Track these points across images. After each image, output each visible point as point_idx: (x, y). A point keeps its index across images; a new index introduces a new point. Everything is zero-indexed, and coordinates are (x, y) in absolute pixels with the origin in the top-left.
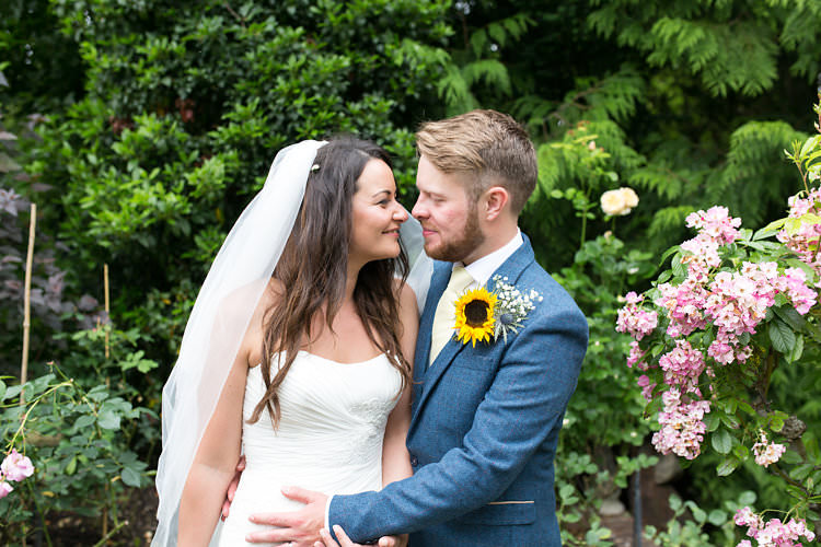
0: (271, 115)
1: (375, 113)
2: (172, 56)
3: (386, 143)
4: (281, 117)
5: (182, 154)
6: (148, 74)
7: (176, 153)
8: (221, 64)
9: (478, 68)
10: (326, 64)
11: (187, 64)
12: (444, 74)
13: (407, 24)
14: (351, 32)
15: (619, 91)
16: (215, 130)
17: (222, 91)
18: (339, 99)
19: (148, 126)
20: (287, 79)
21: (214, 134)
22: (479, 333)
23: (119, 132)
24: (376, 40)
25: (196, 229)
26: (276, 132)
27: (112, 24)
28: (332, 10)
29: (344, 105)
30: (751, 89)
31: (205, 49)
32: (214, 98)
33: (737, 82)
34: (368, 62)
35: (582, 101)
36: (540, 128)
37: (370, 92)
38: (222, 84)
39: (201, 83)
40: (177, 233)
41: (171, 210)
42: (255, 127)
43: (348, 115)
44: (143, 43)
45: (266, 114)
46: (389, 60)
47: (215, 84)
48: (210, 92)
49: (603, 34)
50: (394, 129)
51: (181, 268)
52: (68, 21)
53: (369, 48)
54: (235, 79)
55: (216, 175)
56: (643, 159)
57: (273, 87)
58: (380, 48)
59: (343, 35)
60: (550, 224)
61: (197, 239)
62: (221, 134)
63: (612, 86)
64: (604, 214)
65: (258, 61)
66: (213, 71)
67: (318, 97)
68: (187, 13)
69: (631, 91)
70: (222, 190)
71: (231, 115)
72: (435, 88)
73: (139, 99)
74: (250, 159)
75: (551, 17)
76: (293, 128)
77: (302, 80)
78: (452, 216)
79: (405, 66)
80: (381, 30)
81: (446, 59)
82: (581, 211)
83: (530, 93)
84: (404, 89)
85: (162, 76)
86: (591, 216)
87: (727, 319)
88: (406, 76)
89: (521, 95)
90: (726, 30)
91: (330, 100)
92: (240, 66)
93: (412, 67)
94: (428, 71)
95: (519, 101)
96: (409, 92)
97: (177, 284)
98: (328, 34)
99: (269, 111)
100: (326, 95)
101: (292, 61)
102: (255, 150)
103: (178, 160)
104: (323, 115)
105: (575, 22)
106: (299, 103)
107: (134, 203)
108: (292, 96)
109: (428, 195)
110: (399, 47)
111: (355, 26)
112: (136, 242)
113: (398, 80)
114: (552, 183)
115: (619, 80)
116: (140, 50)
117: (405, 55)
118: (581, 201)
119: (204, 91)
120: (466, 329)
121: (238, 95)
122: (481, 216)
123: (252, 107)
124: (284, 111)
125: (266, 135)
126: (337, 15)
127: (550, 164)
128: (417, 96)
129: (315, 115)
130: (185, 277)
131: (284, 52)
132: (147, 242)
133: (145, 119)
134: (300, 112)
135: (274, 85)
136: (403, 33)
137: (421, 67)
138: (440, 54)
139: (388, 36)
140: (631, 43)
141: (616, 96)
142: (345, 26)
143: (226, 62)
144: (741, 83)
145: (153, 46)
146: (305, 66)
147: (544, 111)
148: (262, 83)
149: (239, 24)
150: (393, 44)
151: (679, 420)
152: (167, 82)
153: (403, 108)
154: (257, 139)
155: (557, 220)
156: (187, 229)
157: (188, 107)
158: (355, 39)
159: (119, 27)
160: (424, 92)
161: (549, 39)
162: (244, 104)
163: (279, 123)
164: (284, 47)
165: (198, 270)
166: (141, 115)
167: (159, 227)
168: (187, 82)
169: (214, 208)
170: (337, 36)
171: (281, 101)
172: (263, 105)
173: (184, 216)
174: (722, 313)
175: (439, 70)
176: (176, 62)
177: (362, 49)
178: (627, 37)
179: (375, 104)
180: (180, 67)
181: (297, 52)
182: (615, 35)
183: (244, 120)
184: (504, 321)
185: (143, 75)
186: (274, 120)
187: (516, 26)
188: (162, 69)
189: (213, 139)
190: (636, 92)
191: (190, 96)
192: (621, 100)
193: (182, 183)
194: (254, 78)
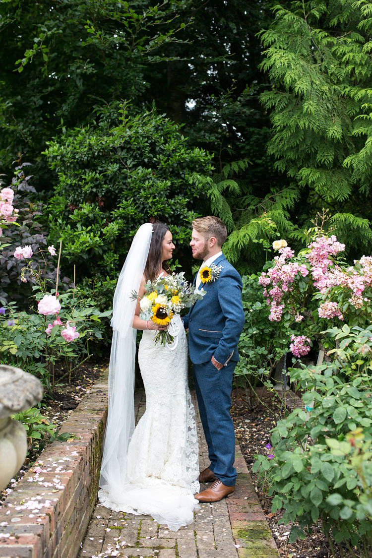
0: (137, 205)
1: (180, 204)
2: (97, 179)
3: (185, 217)
4: (142, 206)
5: (100, 220)
6: (86, 187)
7: (97, 220)
8: (117, 183)
9: (225, 183)
10: (161, 184)
11: (103, 183)
12: (210, 188)
13: (195, 165)
14: (171, 170)
15: (288, 196)
16: (113, 210)
17: (117, 194)
18: (166, 199)
19: (86, 208)
20: (145, 190)
21: (113, 212)
22: (207, 280)
23: (73, 210)
24: (181, 173)
25: (105, 252)
26: (139, 212)
27: (72, 166)
28: (162, 160)
29: (167, 201)
30: (341, 198)
31: (110, 177)
32: (113, 197)
33: (335, 195)
34: (178, 182)
35: (272, 199)
36: (253, 210)
37: (178, 195)
38: (117, 192)
39: (108, 191)
40: (97, 253)
41: (95, 244)
42: (131, 210)
43: (169, 205)
44: (85, 173)
45: (135, 204)
46: (187, 181)
47: (114, 191)
48: (112, 194)
49: (281, 171)
50: (188, 211)
51: (96, 268)
52: (53, 164)
53: (178, 176)
54: (122, 190)
55: (115, 229)
56: (296, 226)
57: (139, 194)
58: (183, 176)
59: (167, 170)
60: (255, 253)
61: (104, 256)
62: (115, 213)
63: (285, 193)
64: (274, 250)
65: (133, 183)
66: (113, 186)
67: (157, 198)
68: (104, 162)
69: (293, 196)
70: (117, 236)
71: (121, 205)
72: (206, 194)
73: (81, 196)
74: (127, 223)
75: (259, 161)
76: (147, 211)
77: (151, 191)
78: (200, 245)
79: (194, 184)
80: (183, 168)
81: (211, 181)
82: (266, 248)
83: (250, 194)
84: (193, 194)
85: (92, 188)
86: (270, 250)
87: (284, 278)
88: (194, 188)
89: (246, 194)
90: (331, 173)
91: (162, 199)
92: (124, 184)
93: (197, 184)
94: (203, 186)
95: (245, 197)
96: (195, 195)
97: (94, 275)
98: (161, 170)
99: (137, 203)
100: (160, 198)
101: (147, 182)
102: (130, 219)
103: (98, 223)
104: (159, 206)
105: (269, 164)
106: (150, 201)
107: (81, 240)
108: (147, 198)
109: (194, 239)
110: (191, 176)
111: (172, 167)
112: (81, 256)
113: (190, 190)
114: (255, 236)
115: (288, 190)
116: (84, 177)
117: (193, 179)
118: (266, 244)
119: (109, 194)
120: (204, 279)
121: (124, 196)
122: (209, 246)
123: (130, 202)
124: (143, 204)
125: (135, 213)
126: (165, 162)
127: (254, 228)
128: (198, 197)
129: (155, 205)
130: (98, 272)
131: (143, 179)
132: (85, 257)
133: (84, 205)
134: (150, 205)
135: (139, 193)
136: (192, 170)
137: (200, 185)
138: (209, 179)
139: (186, 171)
140: (292, 176)
141: (286, 198)
142: (168, 166)
143: (119, 182)
144: (336, 196)
145: (89, 175)
146: (152, 185)
147: (256, 203)
148: (134, 192)
149: (126, 168)
150: (188, 174)
151: (275, 309)
152: (94, 190)
153: (192, 202)
154: (131, 215)
155: (258, 252)
156: (101, 252)
157: (102, 201)
158: (172, 172)
159: (75, 166)
160: (201, 195)
161: (258, 170)
162: (126, 200)
163: (141, 208)
164: (143, 177)
165: (104, 269)
166: (82, 203)
167: (90, 251)
168: (103, 190)
169: (110, 243)
170: (165, 170)
171: (142, 200)
172: (134, 200)
173: (100, 246)
174: (283, 276)
175: (208, 186)
176: (98, 182)
177: (174, 176)
178: (291, 173)
179: (180, 200)
180: (100, 184)
181: (148, 179)
182: (286, 171)
183: (127, 207)
184: (214, 276)
185: (84, 187)
186: (139, 207)
187: (243, 164)
188: (92, 185)
189: (112, 214)
190: (295, 196)
191: (103, 196)
192: (288, 200)
193: (99, 232)
194: (131, 190)
